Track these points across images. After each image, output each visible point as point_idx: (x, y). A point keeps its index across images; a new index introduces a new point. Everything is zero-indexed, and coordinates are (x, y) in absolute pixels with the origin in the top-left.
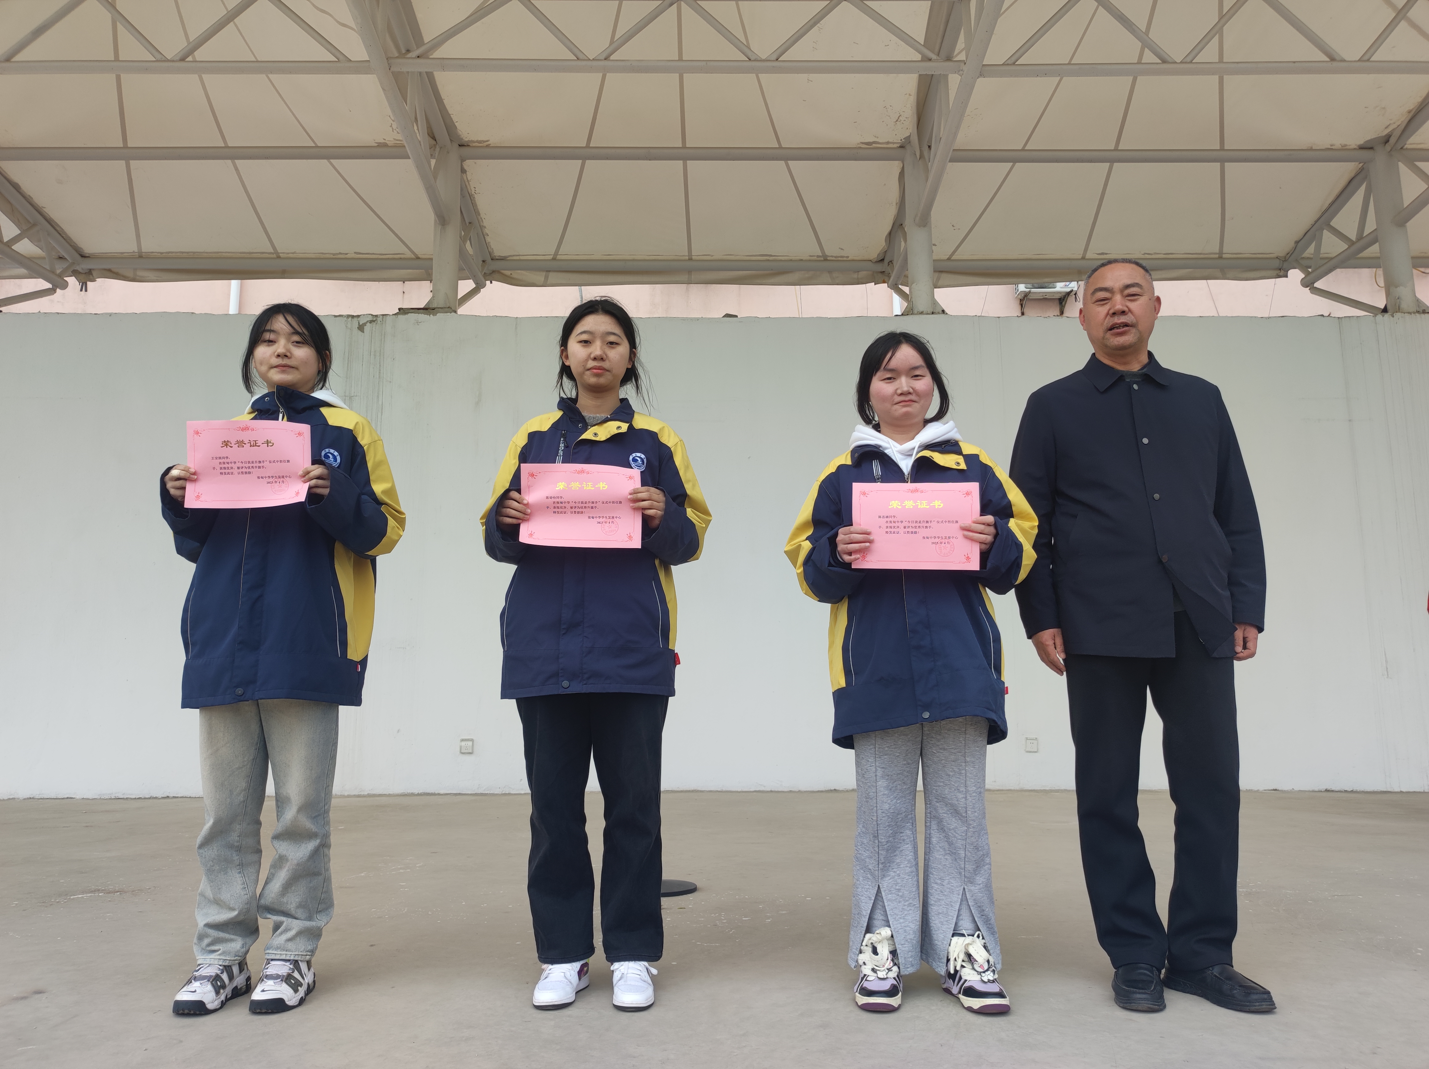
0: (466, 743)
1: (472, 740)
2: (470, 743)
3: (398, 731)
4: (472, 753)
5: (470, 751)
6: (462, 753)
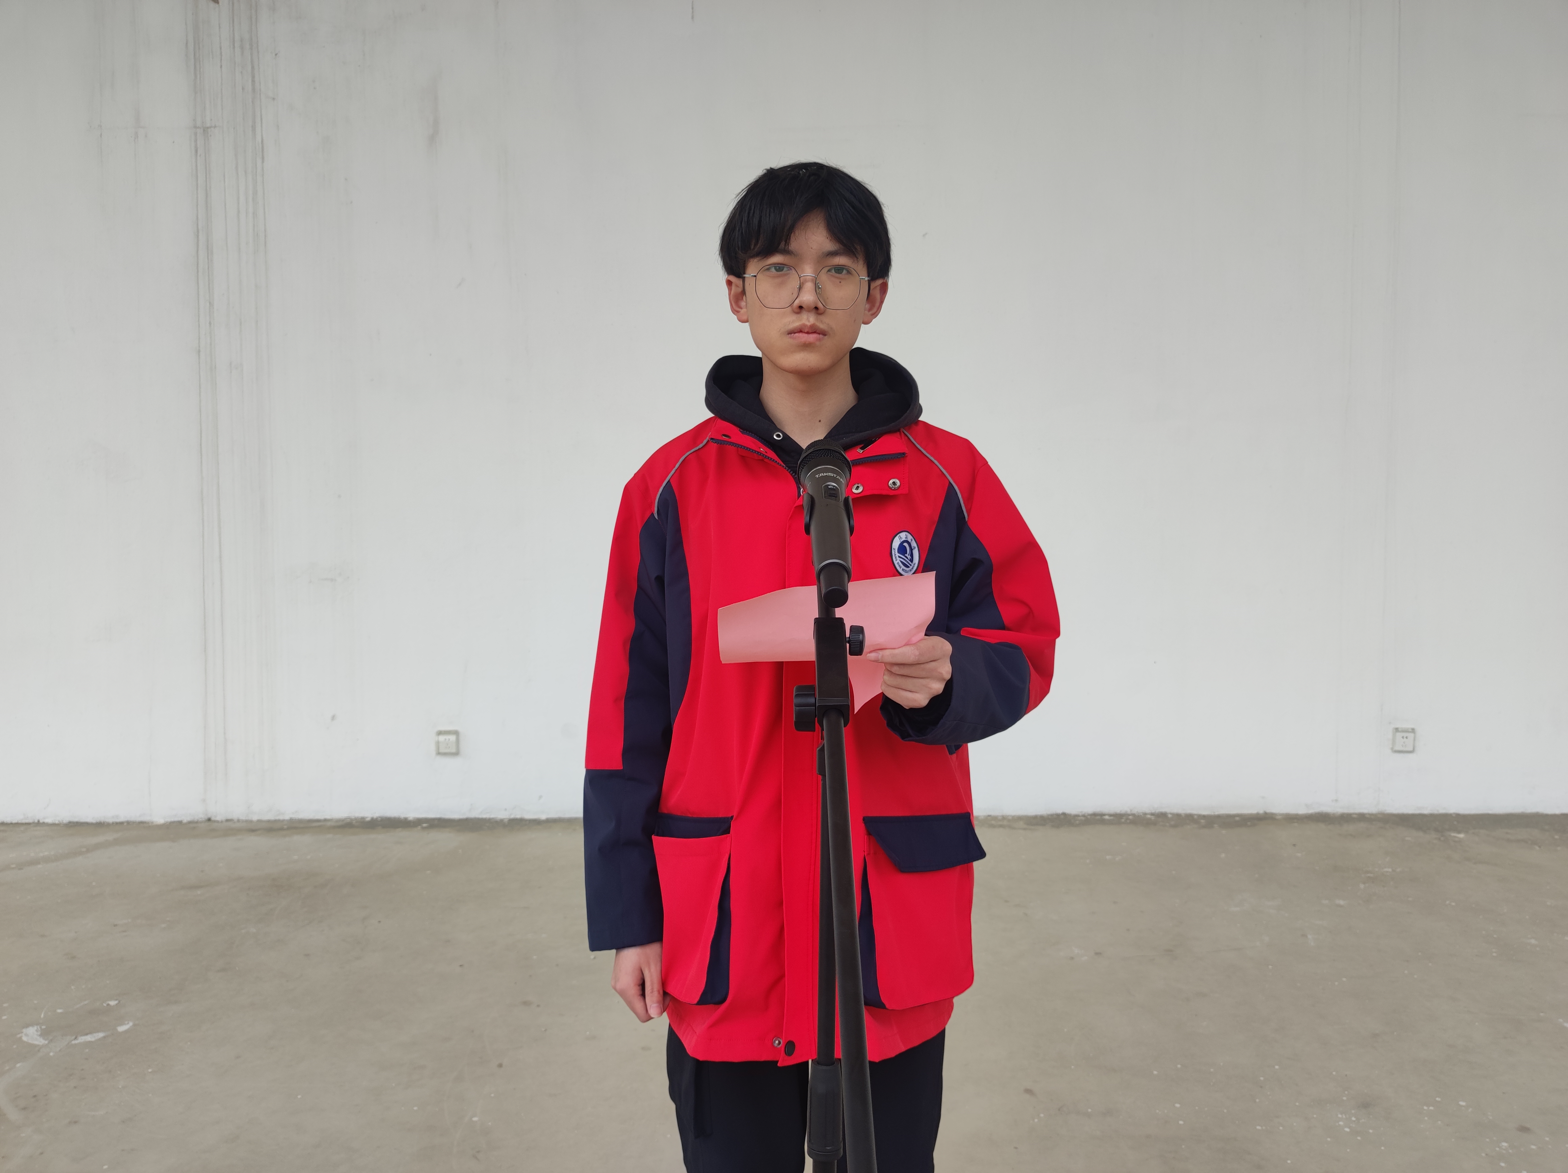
0: (447, 737)
1: (456, 733)
2: (453, 738)
4: (456, 754)
5: (454, 750)
6: (439, 753)
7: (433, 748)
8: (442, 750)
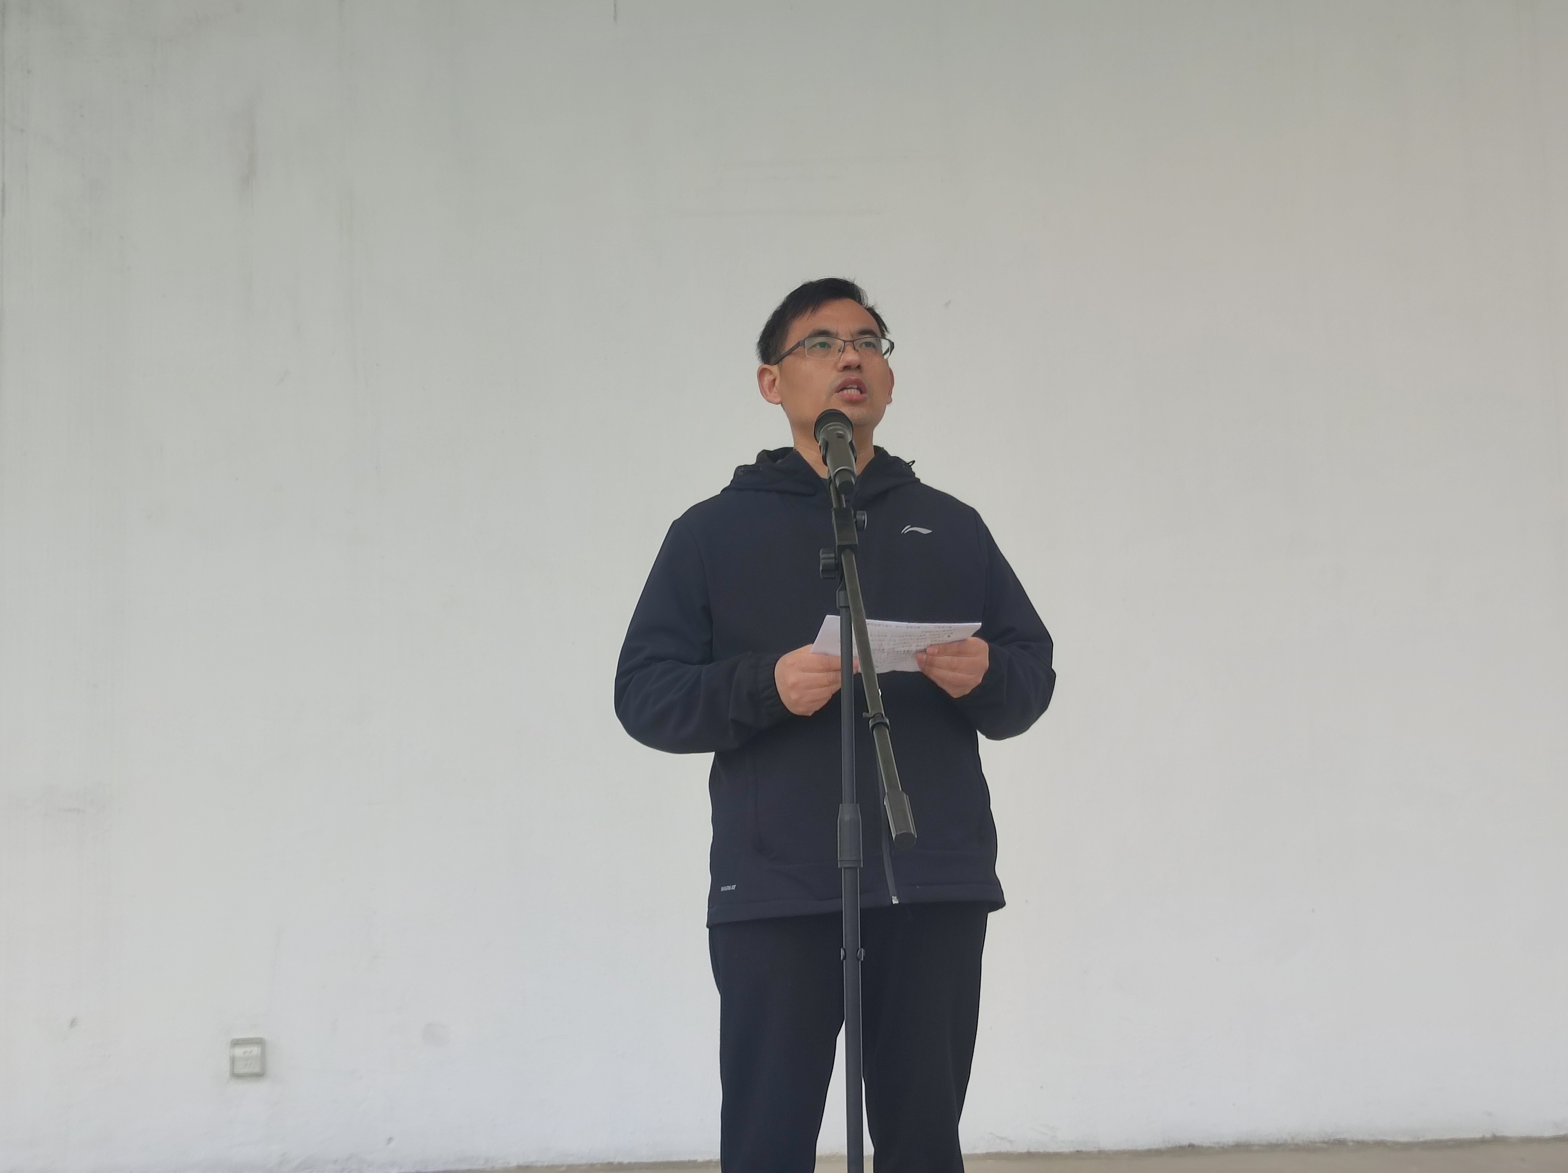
0: (248, 1049)
1: (259, 1042)
2: (255, 1050)
3: (73, 1023)
4: (259, 1076)
5: (257, 1069)
6: (236, 1076)
7: (226, 1066)
8: (241, 1069)
